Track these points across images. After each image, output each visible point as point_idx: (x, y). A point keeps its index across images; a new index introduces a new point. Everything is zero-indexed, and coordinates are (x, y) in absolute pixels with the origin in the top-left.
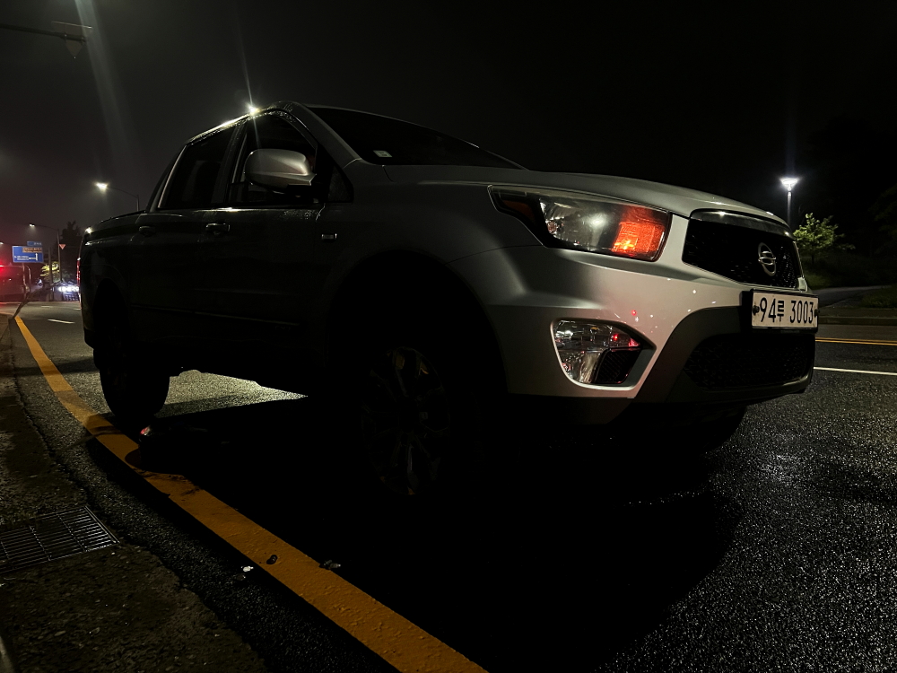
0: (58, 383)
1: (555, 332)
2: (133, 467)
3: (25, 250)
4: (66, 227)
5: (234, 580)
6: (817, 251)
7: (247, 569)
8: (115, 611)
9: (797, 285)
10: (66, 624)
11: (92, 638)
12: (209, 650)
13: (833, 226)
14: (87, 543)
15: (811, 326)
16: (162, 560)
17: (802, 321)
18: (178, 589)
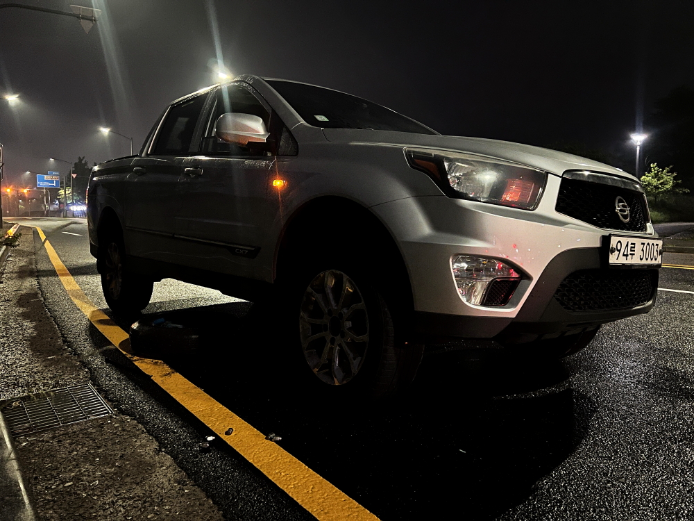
0: (70, 283)
1: (453, 264)
2: (124, 353)
3: (46, 177)
4: (77, 161)
5: (200, 446)
6: (659, 193)
7: (210, 438)
8: (110, 468)
9: (646, 230)
10: (73, 477)
11: (93, 489)
12: (181, 502)
13: (673, 173)
14: (90, 413)
15: (656, 262)
16: (146, 428)
17: (649, 259)
18: (158, 452)
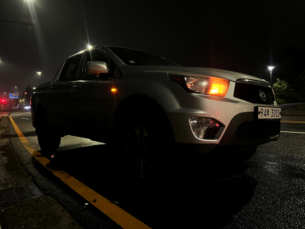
0: (24, 140)
1: (190, 121)
2: (48, 169)
3: (13, 94)
4: (27, 87)
5: (82, 208)
6: (281, 91)
7: (86, 204)
8: (41, 219)
9: (274, 104)
10: (25, 224)
13: (286, 82)
14: (32, 195)
15: (279, 118)
16: (57, 201)
17: (276, 116)
18: (63, 211)
